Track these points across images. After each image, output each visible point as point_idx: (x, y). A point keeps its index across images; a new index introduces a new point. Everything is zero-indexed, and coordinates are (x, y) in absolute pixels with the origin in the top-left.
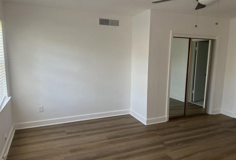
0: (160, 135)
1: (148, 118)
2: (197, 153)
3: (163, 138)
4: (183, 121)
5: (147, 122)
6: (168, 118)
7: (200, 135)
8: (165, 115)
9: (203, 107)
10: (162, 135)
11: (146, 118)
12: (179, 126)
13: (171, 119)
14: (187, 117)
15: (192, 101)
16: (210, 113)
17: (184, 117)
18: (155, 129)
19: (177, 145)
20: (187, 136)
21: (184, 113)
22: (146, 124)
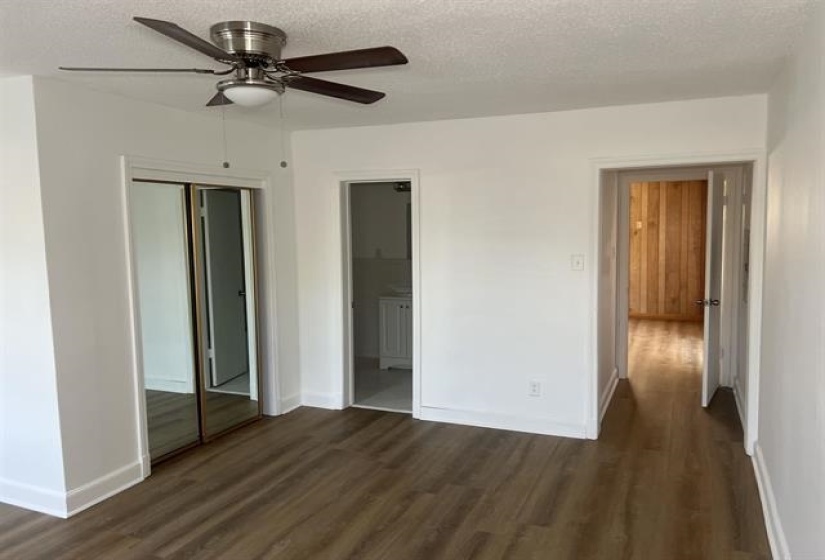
0: (132, 535)
1: (69, 487)
2: (268, 549)
3: (148, 542)
4: (202, 459)
5: (71, 503)
6: (149, 464)
7: (266, 490)
8: (136, 458)
9: (249, 397)
10: (141, 533)
11: (64, 489)
12: (192, 482)
13: (158, 464)
14: (210, 442)
15: (212, 386)
16: (275, 410)
17: (199, 444)
18: (109, 519)
19: (202, 548)
20: (228, 506)
21: (198, 434)
22: (64, 514)
